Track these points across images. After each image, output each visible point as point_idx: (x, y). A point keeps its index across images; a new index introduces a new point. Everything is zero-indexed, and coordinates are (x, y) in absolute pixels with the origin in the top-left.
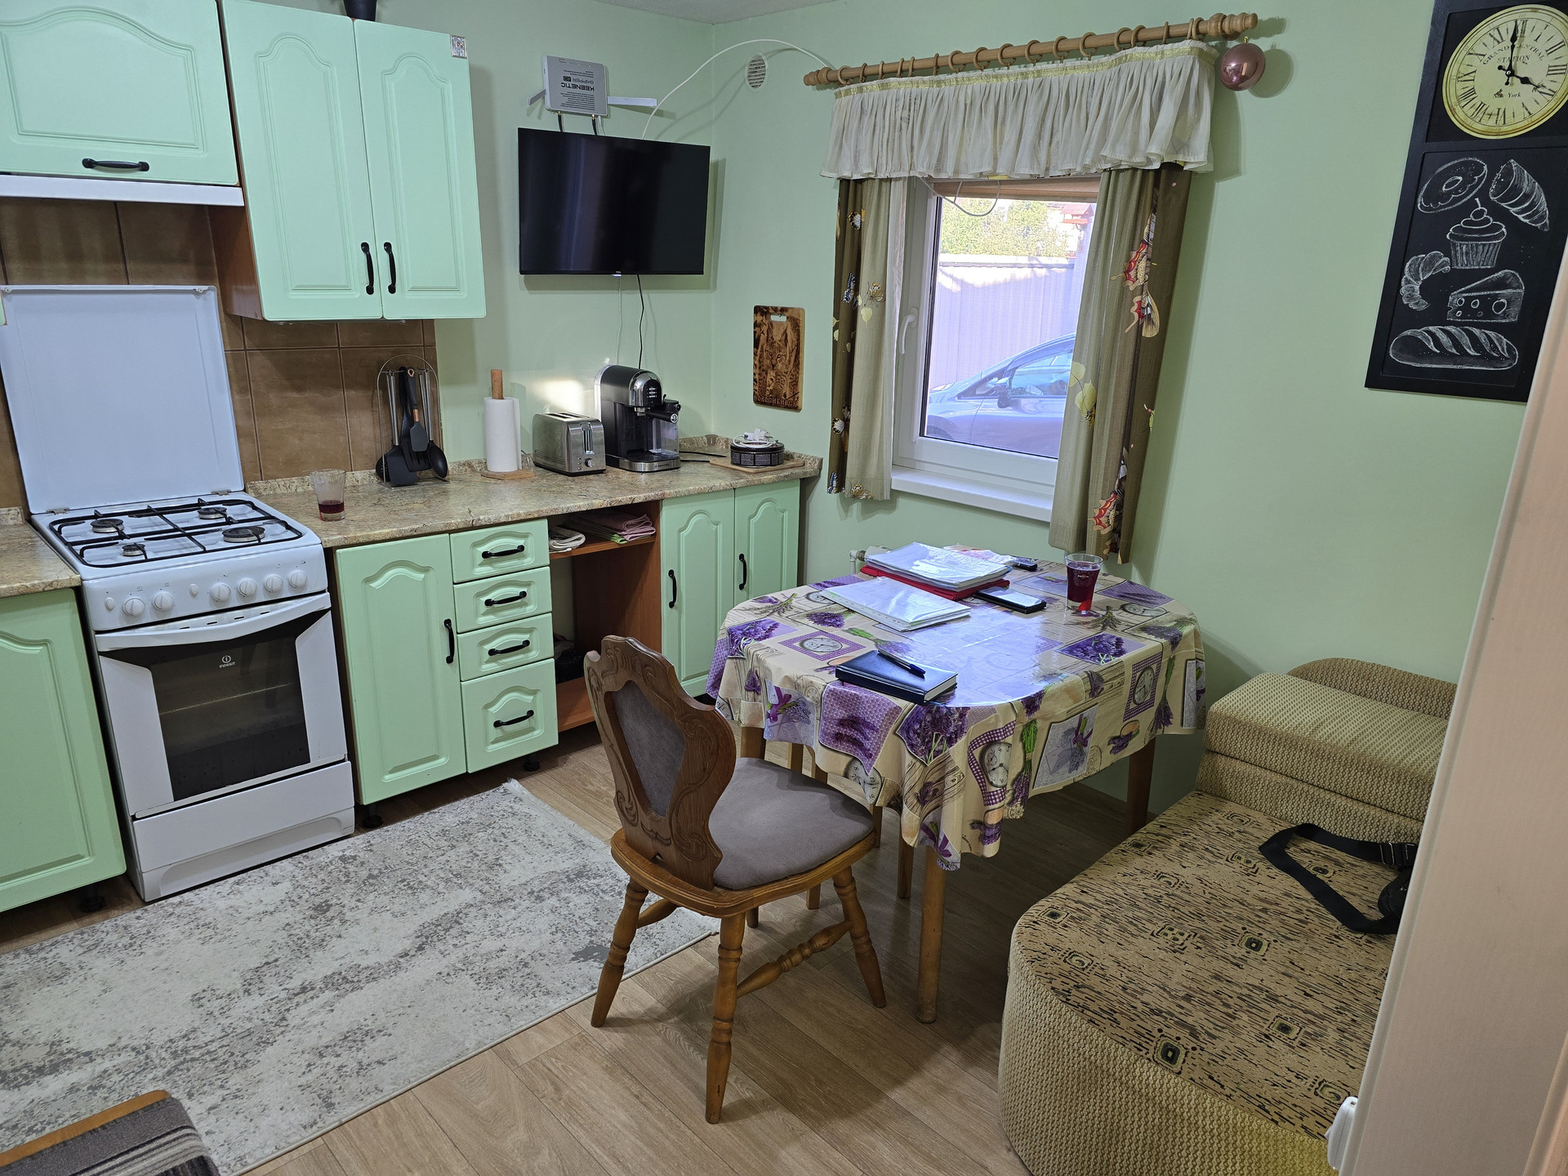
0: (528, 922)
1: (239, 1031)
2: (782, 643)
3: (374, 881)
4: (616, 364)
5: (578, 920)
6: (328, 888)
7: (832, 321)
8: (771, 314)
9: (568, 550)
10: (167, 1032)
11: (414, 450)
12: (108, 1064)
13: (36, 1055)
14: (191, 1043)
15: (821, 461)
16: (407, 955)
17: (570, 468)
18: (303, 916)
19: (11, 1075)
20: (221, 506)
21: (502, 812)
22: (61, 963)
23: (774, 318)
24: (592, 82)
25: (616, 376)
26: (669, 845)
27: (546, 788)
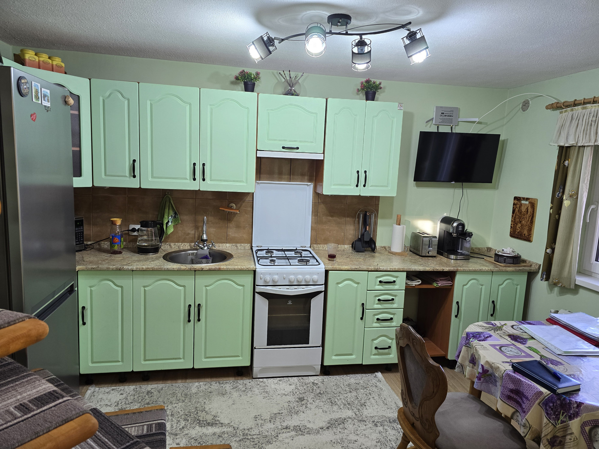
0: (369, 433)
1: (263, 434)
2: (490, 345)
3: (320, 395)
4: (448, 216)
5: (388, 441)
6: (305, 392)
7: (550, 205)
8: (522, 200)
9: (413, 285)
10: (244, 426)
11: (365, 240)
12: (225, 430)
13: (209, 418)
14: (249, 433)
15: (540, 265)
16: (323, 429)
17: (422, 254)
18: (295, 400)
19: (201, 422)
20: (301, 251)
21: (372, 384)
22: (226, 390)
23: (523, 202)
24: (452, 114)
25: (447, 220)
26: (418, 421)
27: (392, 380)
